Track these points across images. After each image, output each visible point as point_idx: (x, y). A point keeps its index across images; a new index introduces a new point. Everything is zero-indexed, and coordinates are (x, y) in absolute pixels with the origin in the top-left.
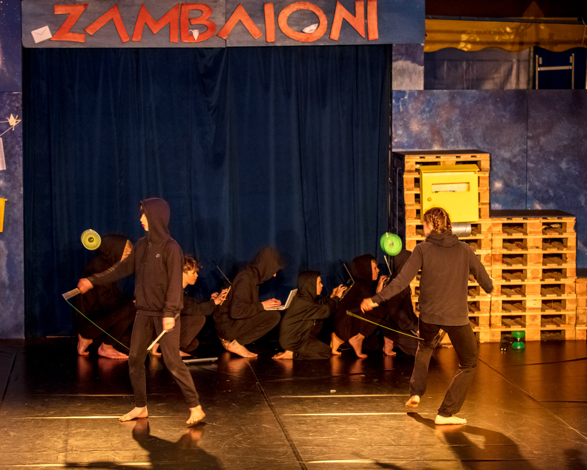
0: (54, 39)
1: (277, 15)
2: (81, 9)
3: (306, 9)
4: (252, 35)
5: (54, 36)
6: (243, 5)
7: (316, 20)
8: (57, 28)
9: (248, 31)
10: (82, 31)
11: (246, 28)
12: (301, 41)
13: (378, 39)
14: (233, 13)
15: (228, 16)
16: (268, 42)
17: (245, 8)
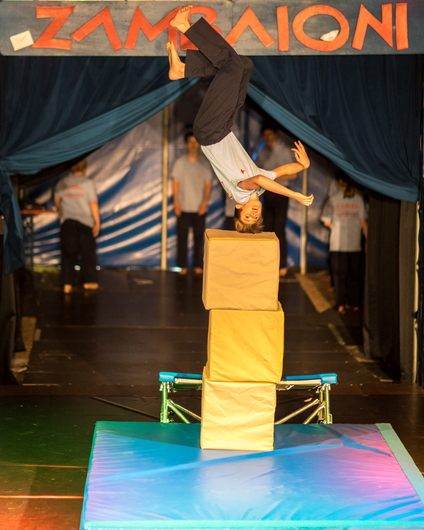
0: (36, 46)
1: (291, 19)
2: (67, 11)
3: (325, 13)
4: (263, 43)
5: (36, 42)
6: (252, 9)
7: (337, 26)
8: (40, 33)
9: (258, 37)
10: (69, 38)
11: (255, 34)
12: (318, 50)
13: (408, 49)
14: (240, 17)
15: (235, 20)
16: (281, 51)
17: (254, 12)
